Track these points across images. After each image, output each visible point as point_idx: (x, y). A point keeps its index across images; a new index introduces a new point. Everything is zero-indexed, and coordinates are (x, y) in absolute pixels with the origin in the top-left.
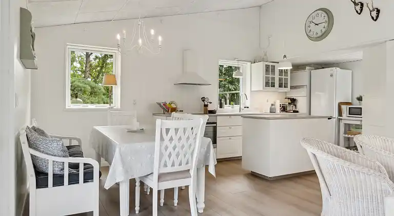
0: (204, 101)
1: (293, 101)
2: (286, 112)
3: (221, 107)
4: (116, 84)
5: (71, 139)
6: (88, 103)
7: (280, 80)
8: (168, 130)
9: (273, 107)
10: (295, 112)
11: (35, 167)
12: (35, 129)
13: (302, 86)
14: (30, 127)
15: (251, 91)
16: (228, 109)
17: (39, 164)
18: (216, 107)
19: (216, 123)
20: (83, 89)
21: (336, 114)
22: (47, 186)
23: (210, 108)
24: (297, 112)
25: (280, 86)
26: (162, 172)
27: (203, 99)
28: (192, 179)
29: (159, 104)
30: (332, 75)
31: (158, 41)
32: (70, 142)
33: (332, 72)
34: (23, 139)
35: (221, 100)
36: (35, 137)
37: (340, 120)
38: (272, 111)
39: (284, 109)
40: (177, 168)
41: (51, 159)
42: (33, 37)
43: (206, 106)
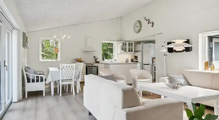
0: (95, 58)
1: (136, 57)
2: (133, 62)
3: (103, 60)
4: (58, 52)
5: (40, 72)
6: (53, 59)
7: (129, 48)
8: (64, 67)
9: (127, 60)
10: (136, 62)
11: (27, 77)
12: (28, 67)
13: (139, 51)
14: (26, 66)
15: (117, 53)
16: (106, 61)
17: (28, 76)
18: (101, 60)
19: (98, 67)
20: (51, 53)
21: (151, 63)
22: (30, 82)
23: (97, 61)
24: (138, 62)
25: (129, 51)
26: (63, 79)
27: (94, 57)
28: (73, 82)
29: (75, 59)
30: (149, 46)
31: (68, 38)
32: (40, 73)
33: (149, 45)
34: (24, 69)
35: (103, 57)
36: (27, 69)
37: (153, 65)
38: (127, 62)
39: (132, 61)
40: (67, 78)
41: (31, 75)
42: (27, 38)
43: (96, 60)
